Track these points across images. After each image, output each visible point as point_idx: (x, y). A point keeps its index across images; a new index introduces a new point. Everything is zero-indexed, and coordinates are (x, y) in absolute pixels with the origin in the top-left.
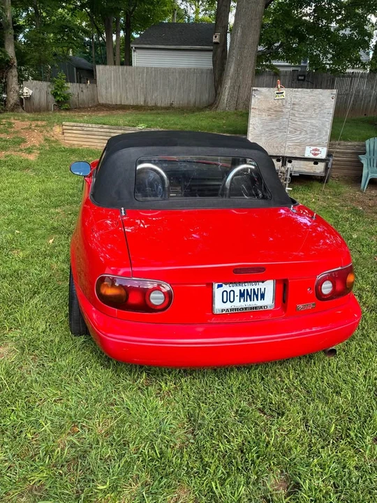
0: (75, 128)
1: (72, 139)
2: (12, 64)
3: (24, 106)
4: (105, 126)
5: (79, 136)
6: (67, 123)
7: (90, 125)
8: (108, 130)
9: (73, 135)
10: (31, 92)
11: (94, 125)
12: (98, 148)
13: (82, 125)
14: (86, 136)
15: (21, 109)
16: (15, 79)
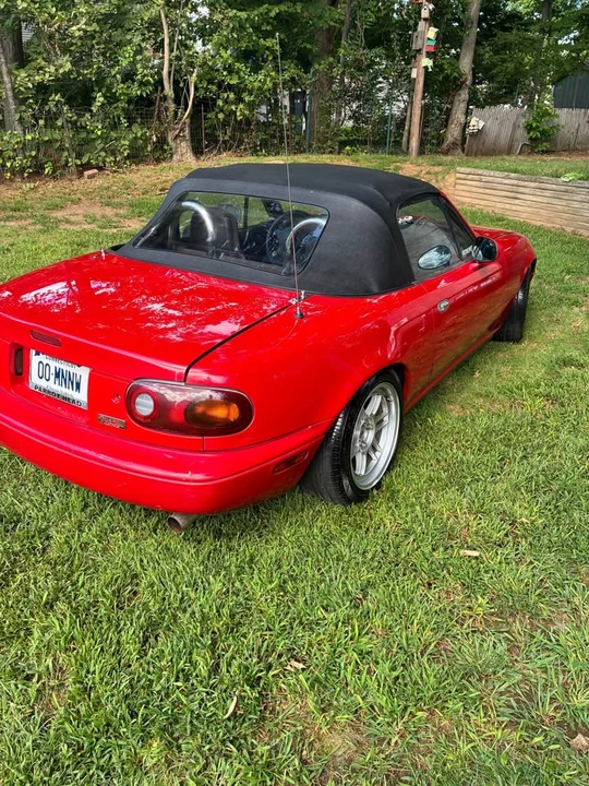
0: (470, 177)
1: (463, 194)
2: (464, 82)
3: (466, 146)
4: (513, 175)
5: (474, 189)
6: (462, 170)
7: (492, 173)
8: (515, 182)
9: (467, 188)
10: (481, 124)
11: (497, 173)
12: (496, 211)
13: (480, 172)
14: (481, 191)
15: (460, 150)
16: (463, 106)
